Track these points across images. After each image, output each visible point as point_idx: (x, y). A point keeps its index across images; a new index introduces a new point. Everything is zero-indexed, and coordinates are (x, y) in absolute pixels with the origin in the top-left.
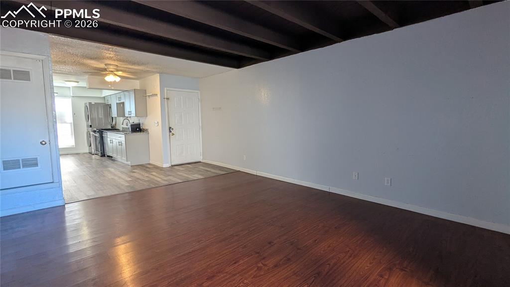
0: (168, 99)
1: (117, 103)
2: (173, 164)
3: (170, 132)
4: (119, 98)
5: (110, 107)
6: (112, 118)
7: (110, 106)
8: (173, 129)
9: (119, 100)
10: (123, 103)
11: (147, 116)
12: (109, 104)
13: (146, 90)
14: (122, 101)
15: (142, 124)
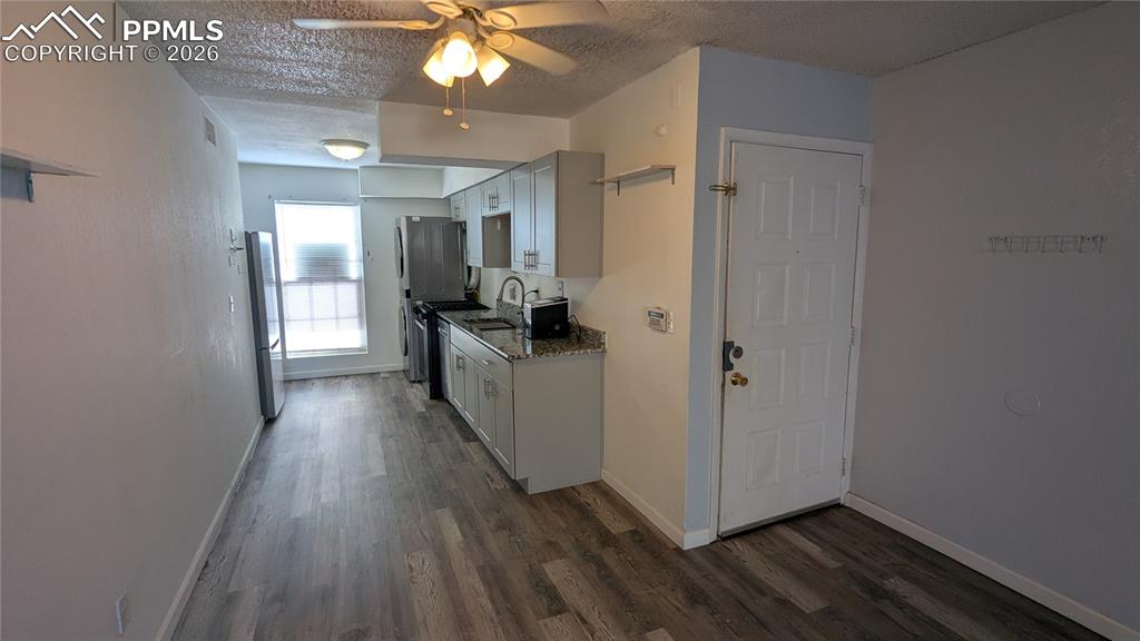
0: (730, 190)
1: (483, 218)
2: (729, 525)
3: (727, 366)
4: (492, 198)
5: (464, 231)
6: (469, 268)
7: (461, 227)
8: (739, 353)
9: (492, 207)
10: (506, 218)
11: (601, 276)
12: (461, 219)
13: (603, 156)
14: (502, 209)
15: (576, 304)
